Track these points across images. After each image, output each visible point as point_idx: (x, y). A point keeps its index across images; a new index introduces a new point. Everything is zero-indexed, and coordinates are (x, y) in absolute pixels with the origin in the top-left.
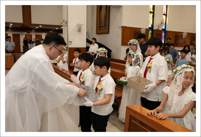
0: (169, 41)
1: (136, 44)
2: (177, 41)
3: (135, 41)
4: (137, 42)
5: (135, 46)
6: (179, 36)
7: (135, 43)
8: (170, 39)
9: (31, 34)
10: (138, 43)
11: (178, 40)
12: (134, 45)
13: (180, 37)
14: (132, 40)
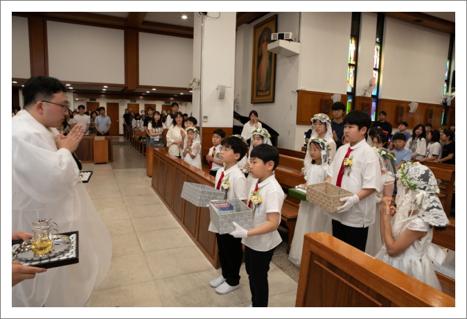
0: (383, 117)
1: (325, 123)
2: (399, 117)
3: (324, 117)
4: (328, 119)
5: (323, 126)
6: (403, 108)
7: (325, 121)
8: (384, 113)
9: (137, 102)
10: (328, 121)
11: (401, 115)
12: (322, 123)
13: (405, 110)
14: (319, 115)
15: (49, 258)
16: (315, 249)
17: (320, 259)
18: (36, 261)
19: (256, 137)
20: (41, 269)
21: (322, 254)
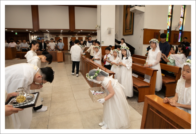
15: (24, 104)
16: (150, 103)
17: (153, 108)
18: (18, 105)
19: (123, 50)
20: (21, 109)
21: (154, 105)
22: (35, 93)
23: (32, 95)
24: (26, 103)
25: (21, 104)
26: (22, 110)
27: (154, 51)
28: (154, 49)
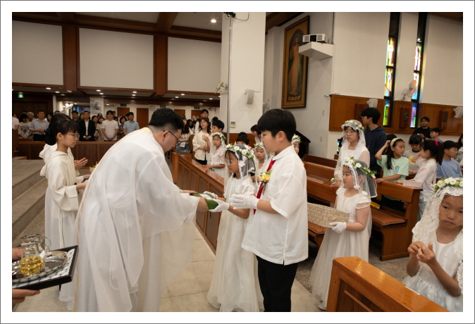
1: (358, 130)
2: (443, 123)
3: (356, 123)
4: (361, 126)
5: (355, 134)
6: (447, 113)
7: (357, 128)
8: (427, 119)
10: (361, 129)
12: (354, 131)
13: (449, 115)
14: (351, 121)
15: (40, 278)
18: (24, 283)
20: (33, 291)
22: (67, 250)
23: (60, 255)
24: (45, 276)
25: (32, 279)
26: (34, 294)
27: (354, 149)
28: (353, 145)
